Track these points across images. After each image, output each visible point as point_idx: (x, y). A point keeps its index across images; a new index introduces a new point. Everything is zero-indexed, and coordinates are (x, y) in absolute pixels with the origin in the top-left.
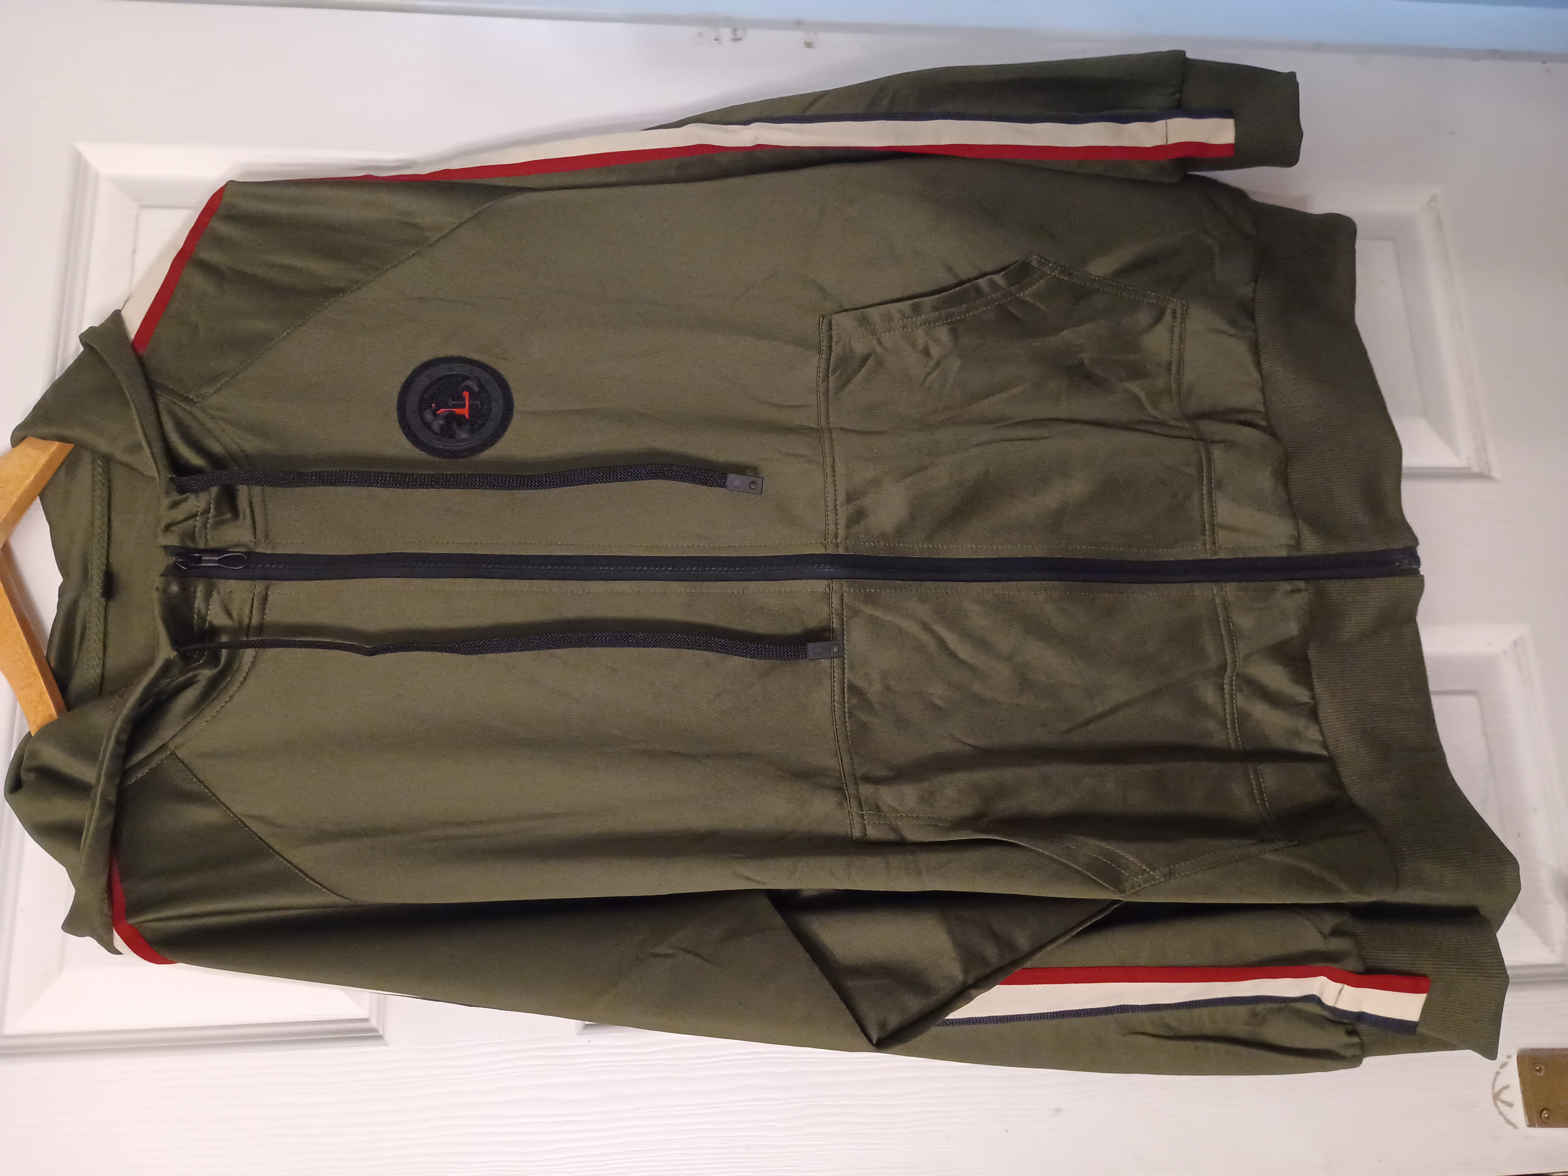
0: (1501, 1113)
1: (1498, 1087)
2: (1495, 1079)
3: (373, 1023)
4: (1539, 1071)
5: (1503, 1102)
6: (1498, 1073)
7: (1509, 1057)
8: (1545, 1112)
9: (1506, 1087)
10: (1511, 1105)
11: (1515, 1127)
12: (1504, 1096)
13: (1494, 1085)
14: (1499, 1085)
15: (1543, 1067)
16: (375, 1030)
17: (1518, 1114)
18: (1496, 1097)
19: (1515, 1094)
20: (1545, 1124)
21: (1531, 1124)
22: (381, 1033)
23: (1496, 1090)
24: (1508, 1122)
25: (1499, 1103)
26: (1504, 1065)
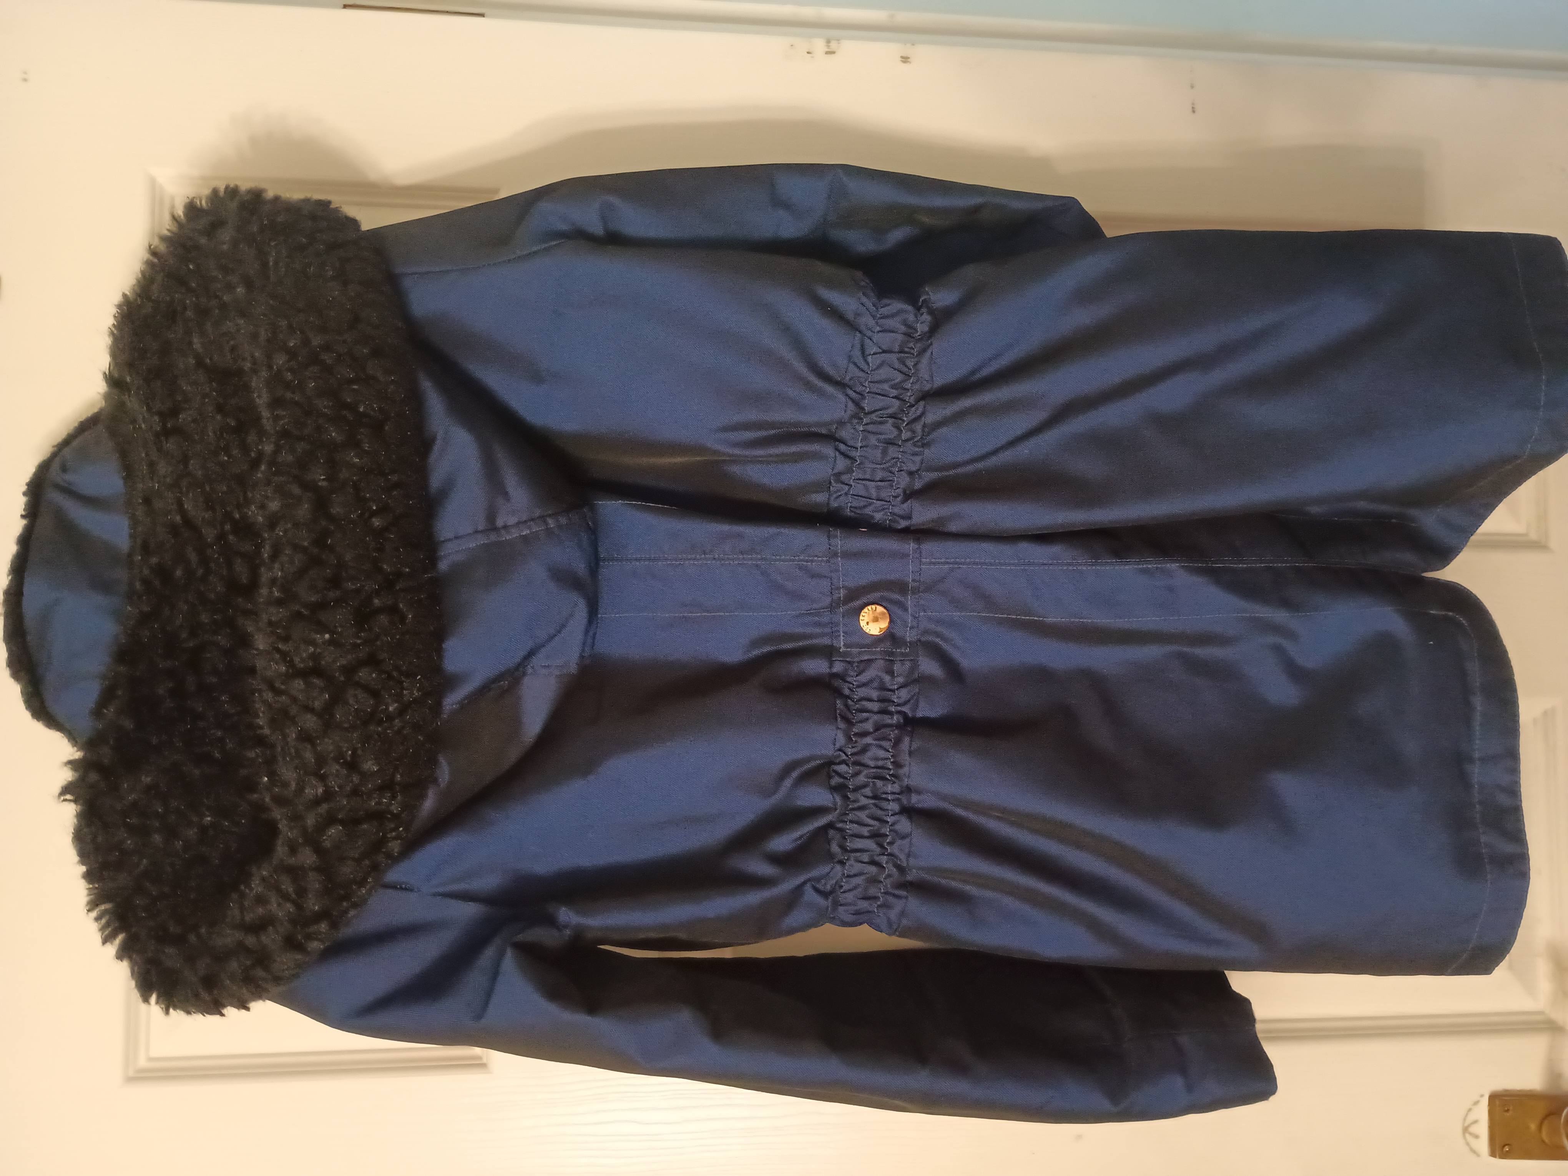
0: (1468, 1144)
1: (1468, 1122)
2: (1467, 1115)
4: (1508, 1111)
5: (1471, 1134)
6: (1470, 1110)
7: (1482, 1096)
8: (1506, 1147)
9: (1475, 1122)
10: (1477, 1137)
11: (1478, 1156)
12: (1474, 1129)
13: (1465, 1120)
14: (1471, 1117)
15: (1511, 1108)
16: (479, 1058)
17: (1483, 1144)
18: (1466, 1130)
19: (1482, 1129)
20: (1504, 1156)
21: (1493, 1154)
22: (484, 1061)
23: (1466, 1124)
24: (1474, 1151)
25: (1467, 1135)
26: (1476, 1103)
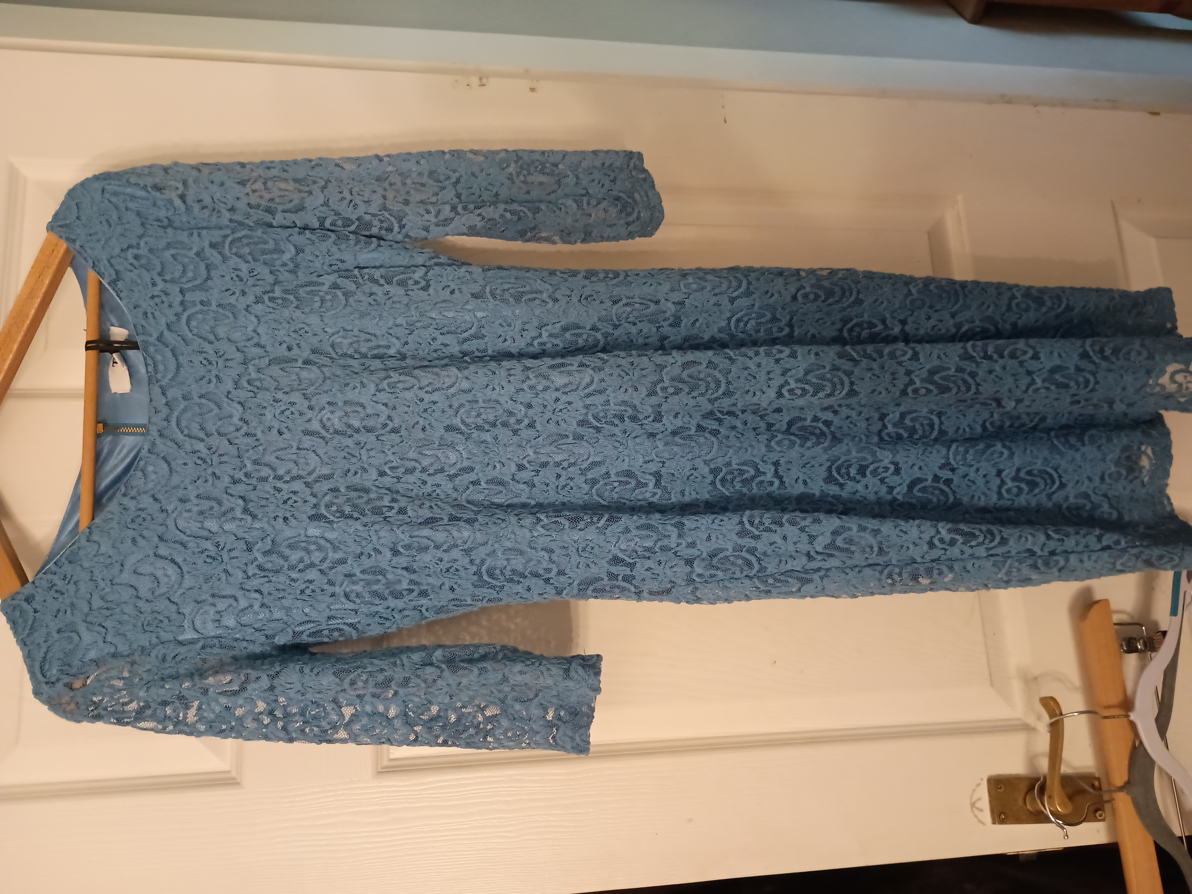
0: (975, 816)
1: (974, 799)
2: (972, 794)
3: (234, 774)
4: (1000, 789)
5: (977, 808)
6: (974, 790)
7: (982, 779)
8: (1003, 814)
9: (979, 799)
10: (981, 810)
11: (984, 824)
12: (977, 805)
13: (971, 797)
14: (975, 797)
15: (1003, 787)
16: (234, 779)
17: (987, 816)
18: (973, 805)
19: (985, 803)
20: (1002, 822)
21: (994, 822)
22: (239, 781)
23: (973, 801)
24: (980, 821)
25: (975, 810)
26: (979, 785)
